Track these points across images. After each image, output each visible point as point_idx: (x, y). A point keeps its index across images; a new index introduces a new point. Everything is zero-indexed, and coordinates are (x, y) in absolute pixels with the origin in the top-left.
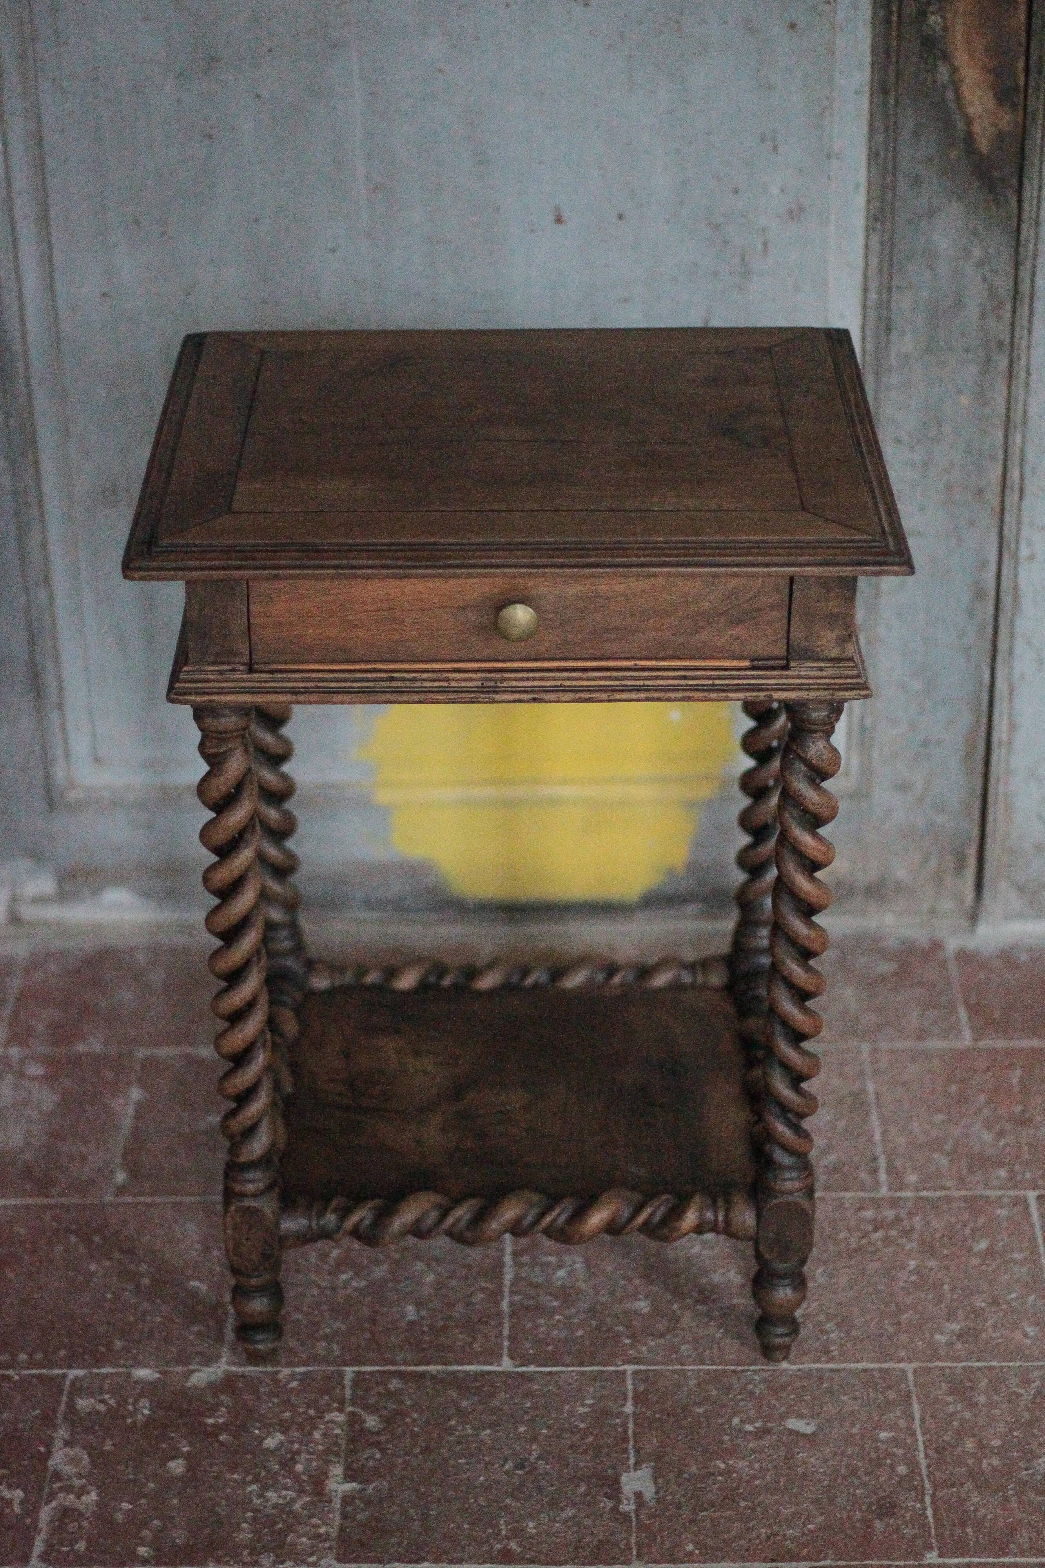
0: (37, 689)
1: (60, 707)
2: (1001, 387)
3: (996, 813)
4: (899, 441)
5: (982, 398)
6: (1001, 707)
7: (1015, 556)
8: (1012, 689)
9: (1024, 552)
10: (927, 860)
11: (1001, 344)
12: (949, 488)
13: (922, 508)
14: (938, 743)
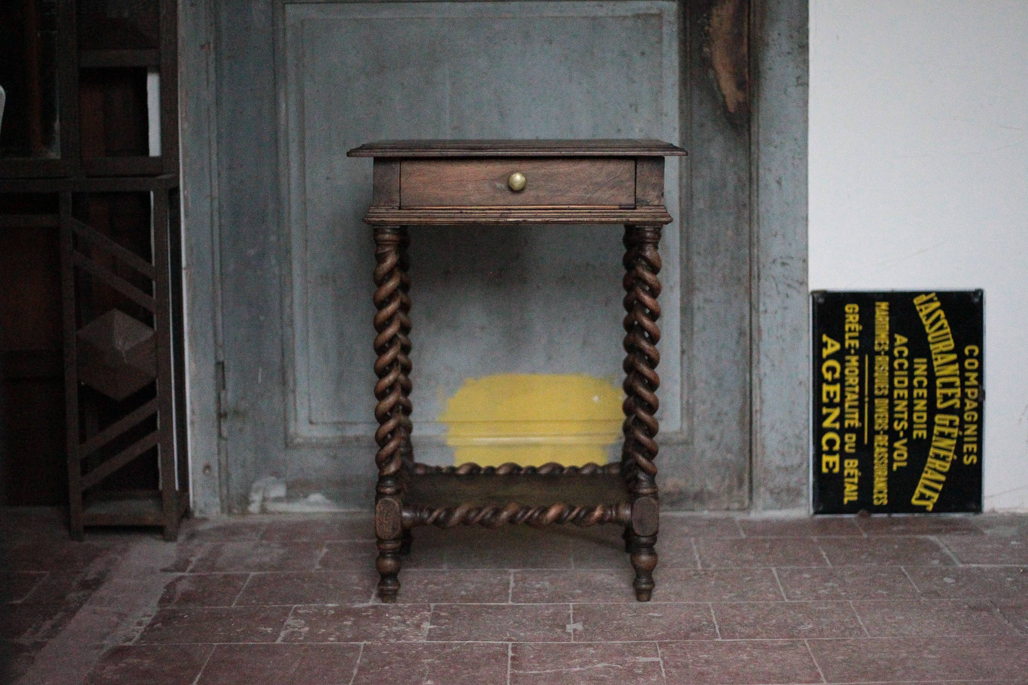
0: (284, 382)
1: (294, 391)
2: (747, 227)
3: (757, 450)
4: (699, 253)
5: (738, 232)
6: (756, 392)
7: (758, 311)
8: (760, 381)
9: (762, 308)
10: (723, 479)
11: (745, 205)
12: (724, 277)
13: (712, 289)
14: (726, 414)
